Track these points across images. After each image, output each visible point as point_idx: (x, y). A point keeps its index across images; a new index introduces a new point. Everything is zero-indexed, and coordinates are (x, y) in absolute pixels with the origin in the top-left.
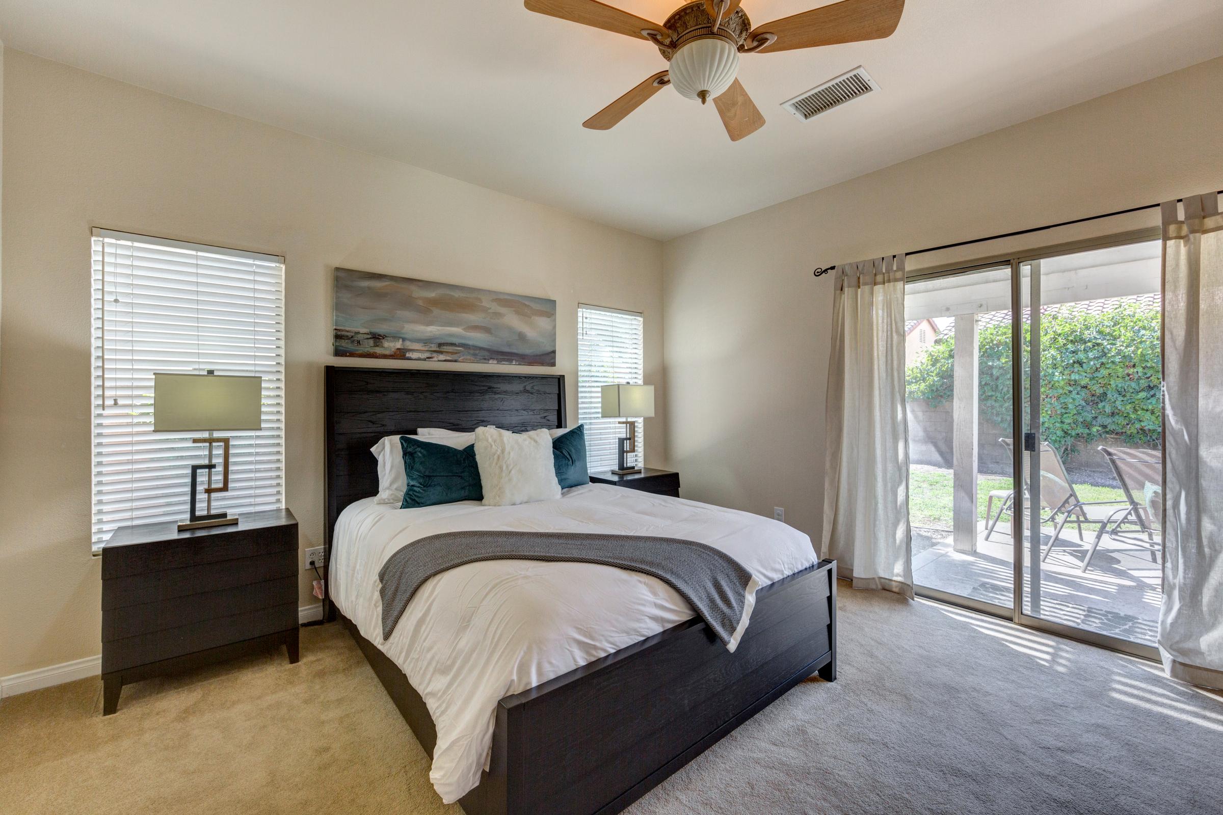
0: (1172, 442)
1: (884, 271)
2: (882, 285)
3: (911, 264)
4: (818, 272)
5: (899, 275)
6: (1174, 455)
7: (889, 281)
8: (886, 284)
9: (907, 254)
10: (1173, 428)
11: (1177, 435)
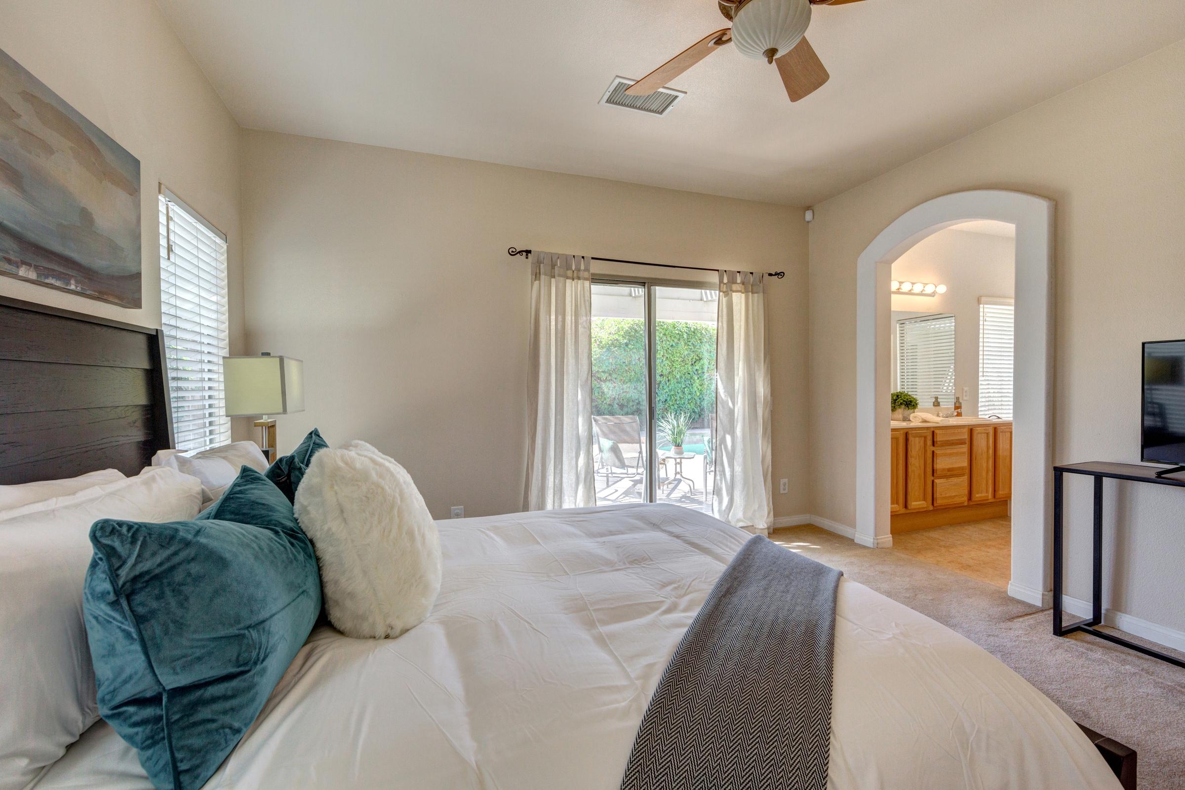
0: (721, 408)
1: (574, 268)
2: (571, 280)
3: (598, 268)
4: (512, 252)
5: (586, 274)
6: (721, 415)
7: (579, 278)
8: (575, 280)
9: (593, 258)
10: (722, 400)
11: (725, 403)
